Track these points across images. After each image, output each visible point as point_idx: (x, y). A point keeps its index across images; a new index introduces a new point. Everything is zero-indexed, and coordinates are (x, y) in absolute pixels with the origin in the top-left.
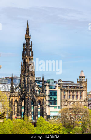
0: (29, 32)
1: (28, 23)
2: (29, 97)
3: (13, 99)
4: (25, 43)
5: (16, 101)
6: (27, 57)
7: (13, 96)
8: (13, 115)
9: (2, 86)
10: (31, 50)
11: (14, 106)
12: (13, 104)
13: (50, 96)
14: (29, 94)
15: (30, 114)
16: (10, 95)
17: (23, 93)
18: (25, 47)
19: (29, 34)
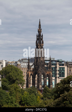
0: (40, 27)
1: (40, 21)
2: (40, 72)
3: (29, 73)
4: (38, 34)
5: (31, 74)
6: (39, 44)
7: (29, 71)
8: (29, 84)
9: (25, 64)
10: (42, 39)
11: (30, 78)
12: (29, 77)
13: (60, 71)
14: (40, 70)
15: (40, 84)
16: (27, 71)
17: (36, 69)
18: (38, 38)
19: (40, 28)
